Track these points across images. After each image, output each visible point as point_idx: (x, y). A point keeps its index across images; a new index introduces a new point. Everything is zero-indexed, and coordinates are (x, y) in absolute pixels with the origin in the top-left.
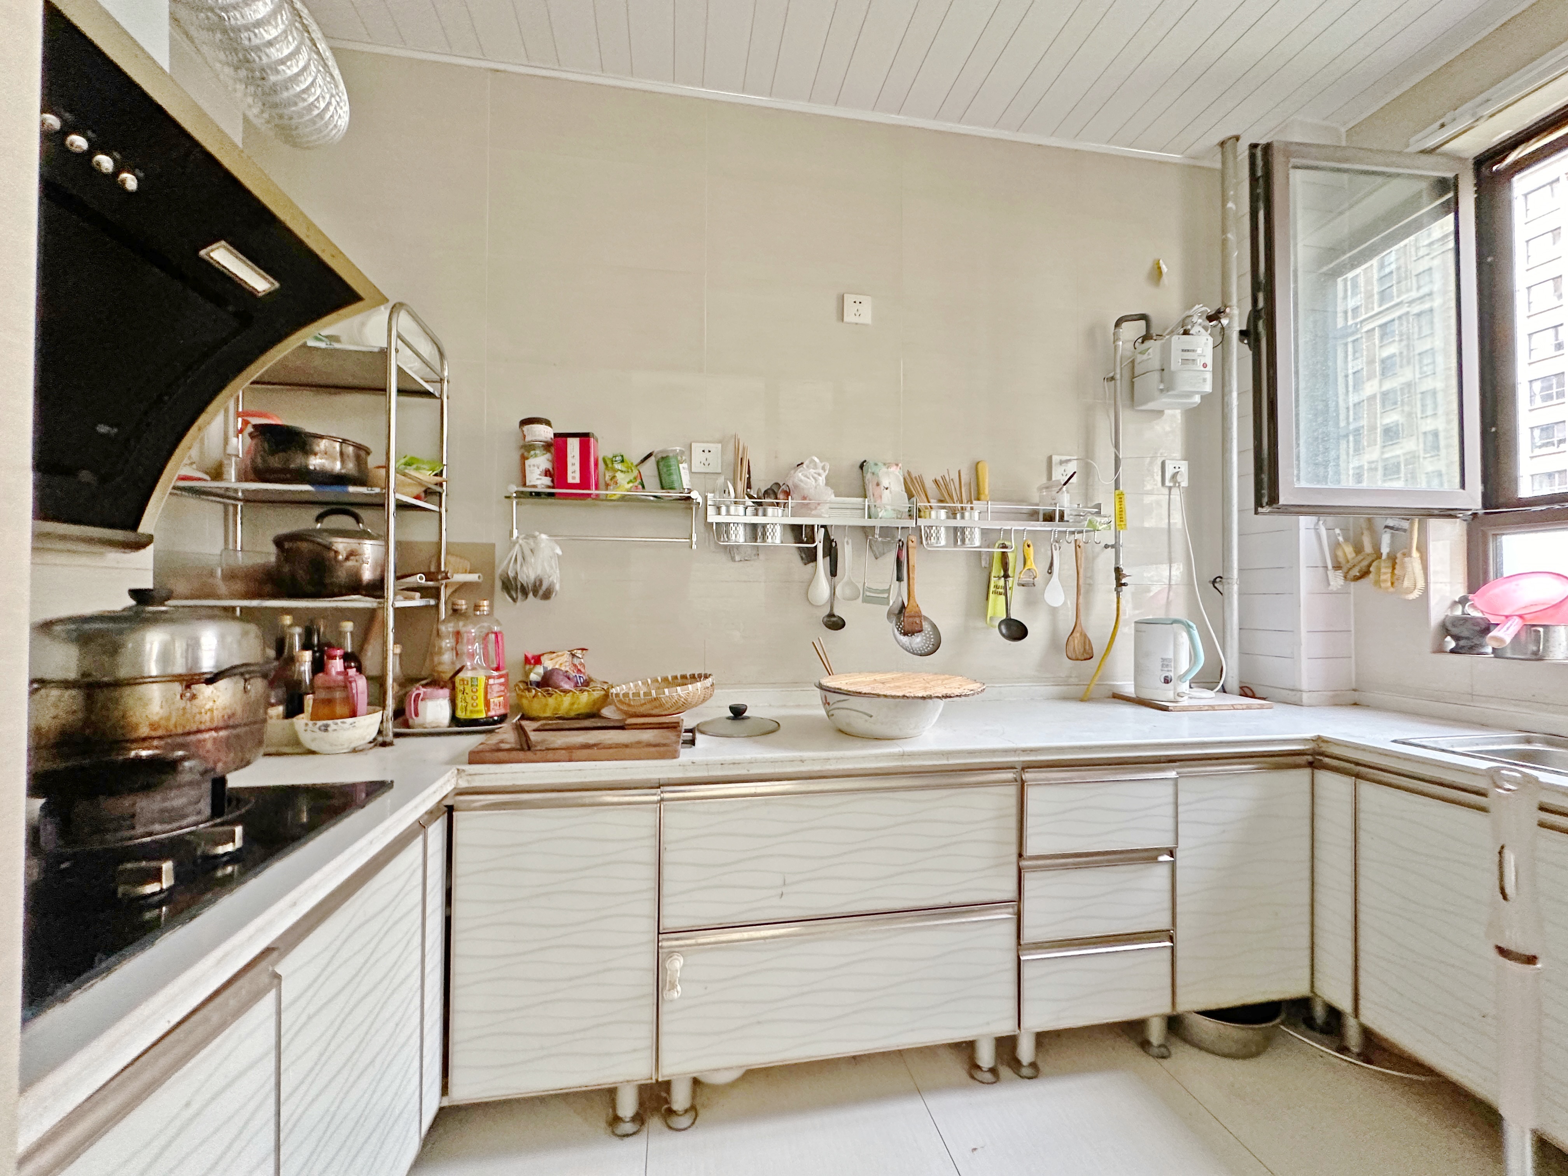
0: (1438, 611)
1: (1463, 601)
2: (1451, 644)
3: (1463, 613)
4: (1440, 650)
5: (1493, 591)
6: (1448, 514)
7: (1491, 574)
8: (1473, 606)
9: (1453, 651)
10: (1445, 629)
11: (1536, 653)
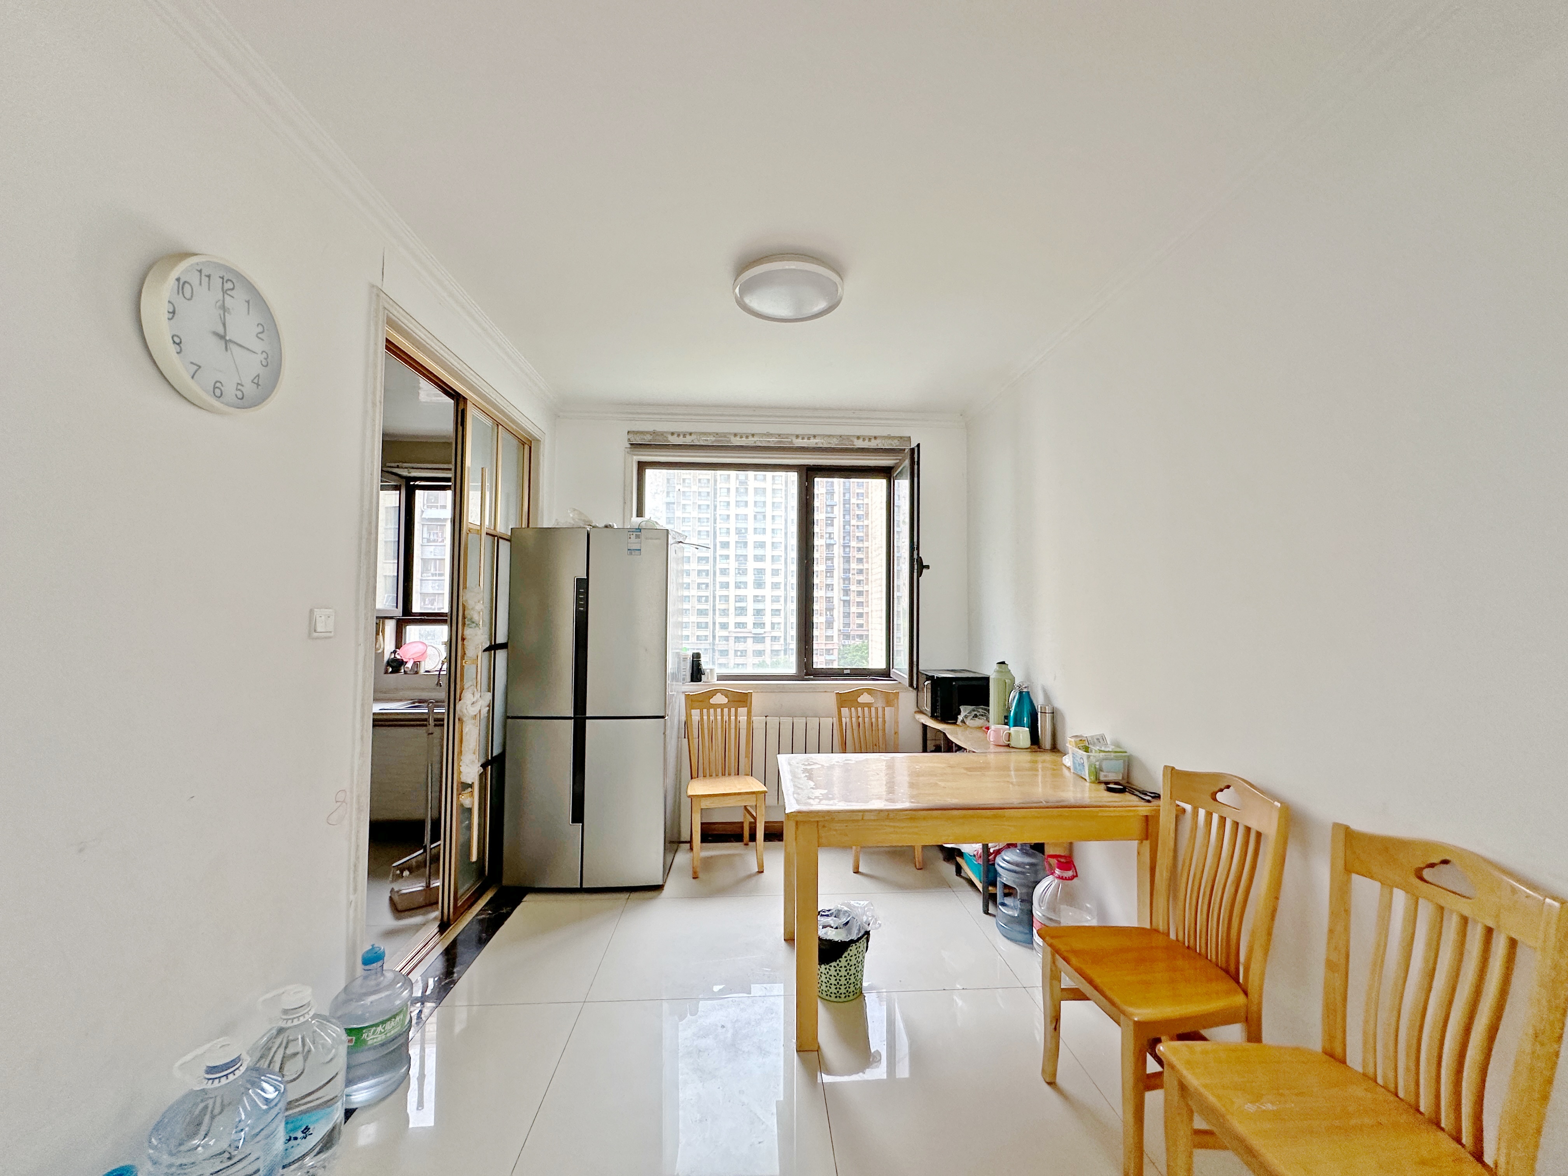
0: (387, 657)
1: (395, 652)
2: (390, 670)
3: (395, 657)
4: (386, 672)
5: (404, 648)
6: (391, 618)
7: (403, 643)
8: (398, 654)
9: (391, 673)
10: (389, 663)
11: (416, 672)
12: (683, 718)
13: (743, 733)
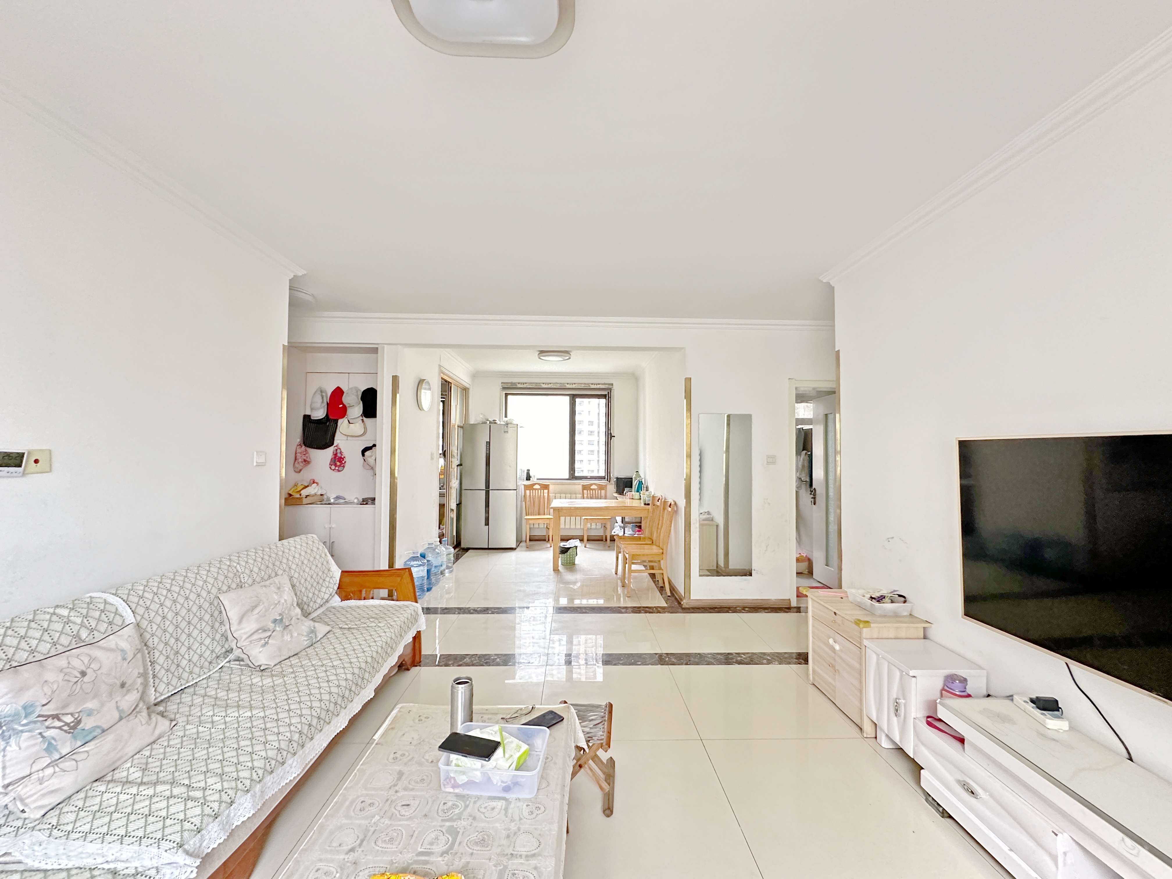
12: (523, 494)
13: (546, 500)
